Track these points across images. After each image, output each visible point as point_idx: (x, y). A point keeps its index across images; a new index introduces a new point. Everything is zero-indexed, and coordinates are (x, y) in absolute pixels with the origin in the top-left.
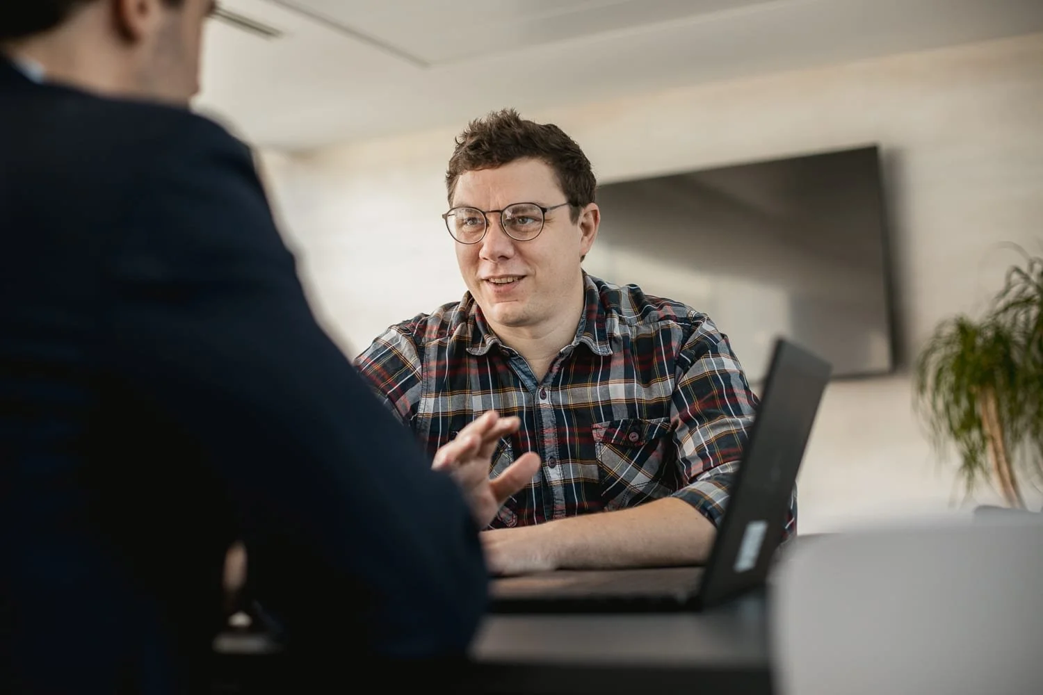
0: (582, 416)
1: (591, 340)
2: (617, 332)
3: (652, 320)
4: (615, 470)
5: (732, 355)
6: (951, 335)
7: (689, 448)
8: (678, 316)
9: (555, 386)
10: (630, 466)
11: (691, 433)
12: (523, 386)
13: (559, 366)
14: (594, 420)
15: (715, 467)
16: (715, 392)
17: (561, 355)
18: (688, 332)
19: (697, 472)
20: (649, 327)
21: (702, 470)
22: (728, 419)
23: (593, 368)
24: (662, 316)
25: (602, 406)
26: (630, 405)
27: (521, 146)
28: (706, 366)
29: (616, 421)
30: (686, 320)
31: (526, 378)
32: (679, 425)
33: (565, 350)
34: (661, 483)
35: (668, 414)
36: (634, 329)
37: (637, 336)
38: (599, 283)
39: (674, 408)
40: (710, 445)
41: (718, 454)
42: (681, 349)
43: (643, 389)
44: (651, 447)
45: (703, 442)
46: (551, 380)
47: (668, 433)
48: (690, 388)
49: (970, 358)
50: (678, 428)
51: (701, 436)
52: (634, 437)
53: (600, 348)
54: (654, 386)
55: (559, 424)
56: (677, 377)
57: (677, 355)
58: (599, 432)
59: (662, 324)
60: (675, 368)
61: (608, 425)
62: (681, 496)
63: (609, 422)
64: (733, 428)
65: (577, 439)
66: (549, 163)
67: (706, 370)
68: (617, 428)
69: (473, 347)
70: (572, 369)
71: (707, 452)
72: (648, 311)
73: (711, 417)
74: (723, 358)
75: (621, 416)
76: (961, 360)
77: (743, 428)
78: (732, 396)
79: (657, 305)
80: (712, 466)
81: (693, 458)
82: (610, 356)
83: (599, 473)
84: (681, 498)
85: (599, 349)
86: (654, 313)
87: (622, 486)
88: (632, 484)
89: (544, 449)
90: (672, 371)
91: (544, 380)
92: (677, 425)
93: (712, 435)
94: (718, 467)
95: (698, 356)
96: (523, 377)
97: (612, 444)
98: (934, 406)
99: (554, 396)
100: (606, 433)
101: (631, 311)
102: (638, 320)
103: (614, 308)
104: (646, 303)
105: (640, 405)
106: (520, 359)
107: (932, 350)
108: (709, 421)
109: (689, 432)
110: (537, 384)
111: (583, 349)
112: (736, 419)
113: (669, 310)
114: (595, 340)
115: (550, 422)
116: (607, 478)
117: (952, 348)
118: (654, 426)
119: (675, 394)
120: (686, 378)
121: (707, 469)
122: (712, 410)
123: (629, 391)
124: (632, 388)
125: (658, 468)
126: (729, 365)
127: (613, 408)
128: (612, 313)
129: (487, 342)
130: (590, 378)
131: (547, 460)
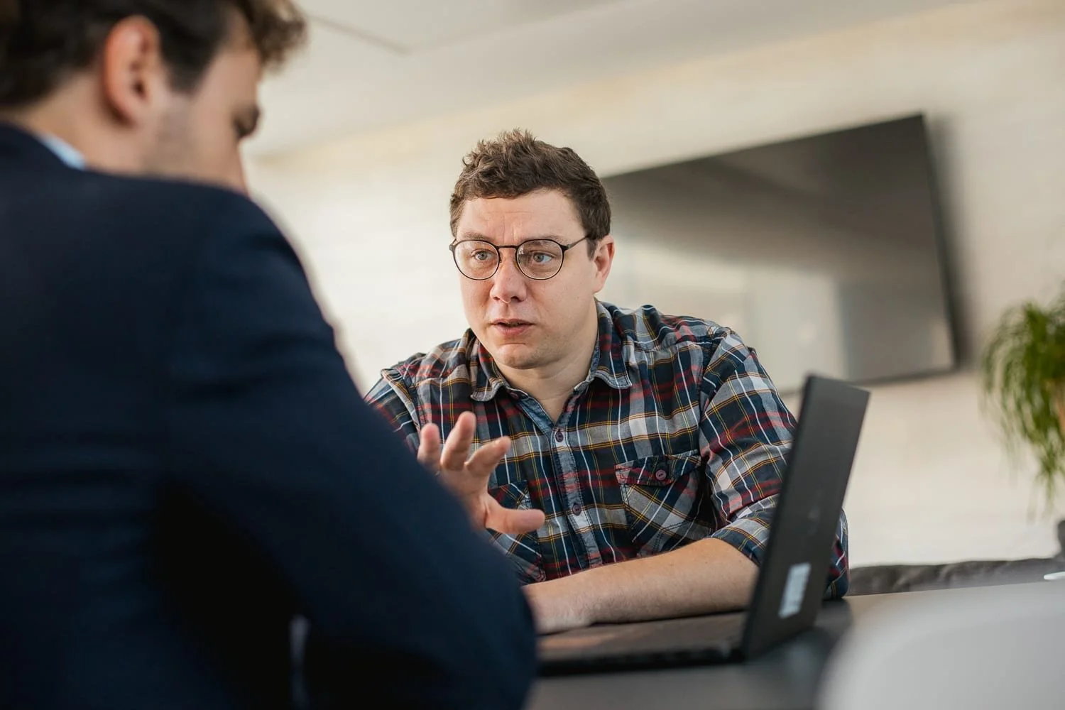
0: (603, 457)
1: (607, 374)
2: (633, 361)
3: (669, 344)
4: (643, 513)
5: (761, 372)
6: (1019, 325)
7: (724, 481)
8: (697, 335)
9: (571, 426)
10: (660, 507)
11: (725, 464)
12: (538, 429)
13: (574, 404)
14: (617, 460)
15: (756, 501)
16: (747, 418)
17: (576, 392)
18: (709, 351)
19: (737, 508)
20: (667, 352)
21: (741, 505)
22: (764, 447)
23: (611, 403)
24: (678, 338)
25: (623, 444)
26: (654, 440)
27: (540, 176)
28: (733, 388)
29: (640, 460)
30: (706, 338)
31: (539, 420)
32: (711, 457)
33: (579, 388)
34: (697, 522)
35: (697, 446)
36: (652, 355)
37: (656, 362)
38: (611, 309)
39: (703, 439)
40: (747, 476)
41: (758, 486)
42: (704, 372)
43: (666, 421)
44: (681, 484)
45: (740, 474)
46: (566, 420)
47: (699, 467)
48: (719, 416)
49: (1043, 349)
50: (710, 460)
51: (736, 468)
52: (661, 475)
53: (618, 381)
54: (677, 417)
55: (579, 467)
56: (702, 404)
57: (700, 379)
58: (622, 474)
59: (679, 346)
60: (699, 395)
61: (631, 465)
62: (722, 536)
63: (633, 461)
64: (770, 457)
65: (600, 482)
66: (569, 195)
67: (734, 393)
68: (642, 467)
69: (478, 391)
70: (589, 407)
71: (746, 486)
72: (664, 333)
73: (745, 446)
74: (750, 377)
75: (645, 453)
76: (1032, 351)
77: (781, 455)
78: (766, 420)
79: (674, 326)
80: (753, 500)
81: (731, 493)
82: (629, 388)
83: (627, 517)
84: (722, 539)
85: (616, 382)
86: (671, 335)
87: (653, 529)
88: (663, 526)
89: (566, 496)
90: (696, 398)
91: (559, 422)
92: (709, 458)
93: (748, 466)
94: (759, 502)
95: (724, 379)
96: (536, 419)
97: (638, 485)
98: (1004, 406)
99: (571, 438)
100: (631, 474)
101: (647, 335)
102: (655, 344)
103: (629, 334)
104: (663, 325)
105: (664, 439)
106: (532, 399)
107: (998, 342)
108: (743, 451)
109: (723, 464)
110: (552, 426)
111: (598, 384)
112: (772, 446)
113: (686, 331)
114: (611, 373)
115: (569, 466)
116: (636, 523)
117: (1020, 339)
118: (681, 462)
119: (703, 423)
120: (713, 404)
121: (747, 504)
122: (745, 439)
123: (650, 426)
124: (654, 421)
125: (691, 506)
126: (759, 384)
127: (635, 446)
128: (627, 340)
129: (493, 386)
130: (610, 415)
131: (571, 507)
